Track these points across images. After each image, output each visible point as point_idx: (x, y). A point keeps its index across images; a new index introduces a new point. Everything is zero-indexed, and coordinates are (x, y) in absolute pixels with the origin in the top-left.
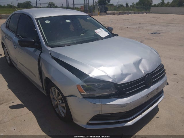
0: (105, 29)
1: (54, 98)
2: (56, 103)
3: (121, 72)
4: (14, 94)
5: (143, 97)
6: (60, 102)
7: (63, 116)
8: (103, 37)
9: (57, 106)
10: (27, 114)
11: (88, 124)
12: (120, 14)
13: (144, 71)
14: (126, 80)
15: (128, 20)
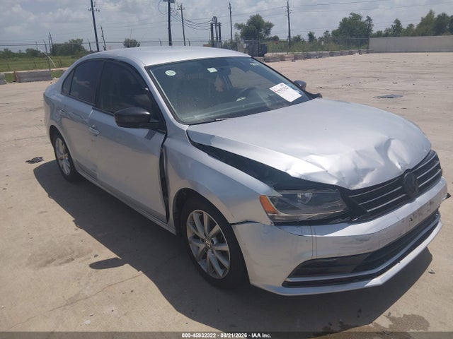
0: (291, 84)
1: (196, 237)
2: (202, 246)
3: (353, 166)
4: (94, 239)
5: (403, 220)
6: (212, 242)
7: (221, 275)
8: (291, 100)
9: (206, 254)
10: (134, 277)
11: (286, 284)
12: (296, 58)
13: (399, 164)
14: (366, 182)
15: (318, 72)
